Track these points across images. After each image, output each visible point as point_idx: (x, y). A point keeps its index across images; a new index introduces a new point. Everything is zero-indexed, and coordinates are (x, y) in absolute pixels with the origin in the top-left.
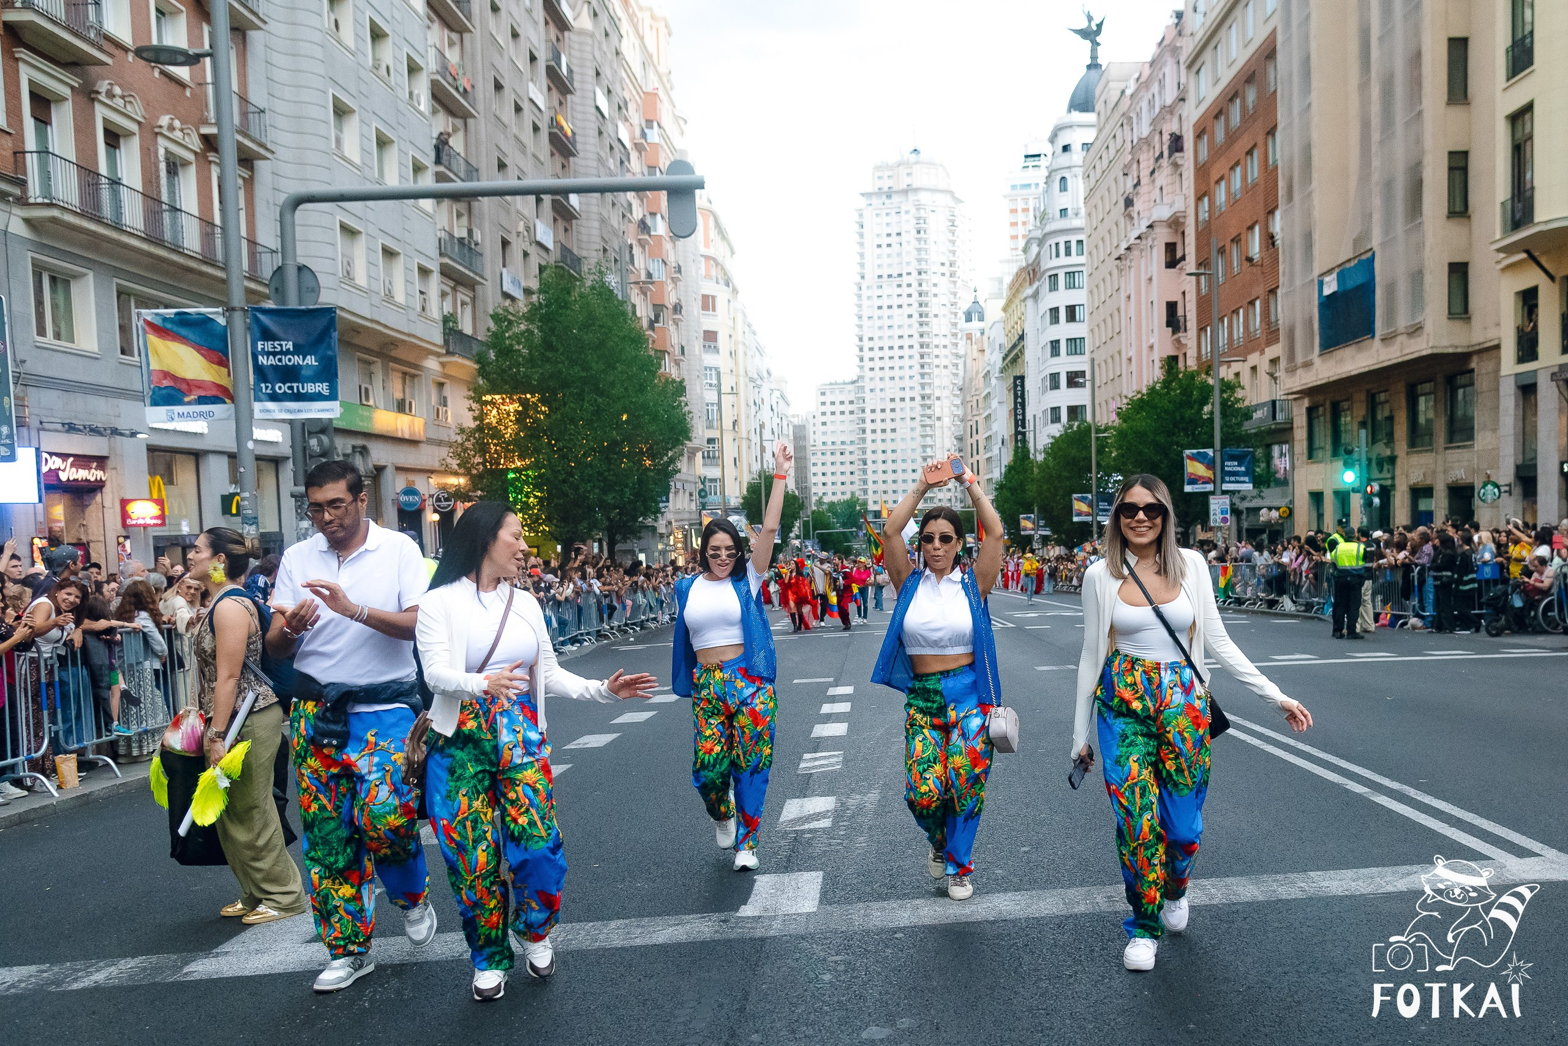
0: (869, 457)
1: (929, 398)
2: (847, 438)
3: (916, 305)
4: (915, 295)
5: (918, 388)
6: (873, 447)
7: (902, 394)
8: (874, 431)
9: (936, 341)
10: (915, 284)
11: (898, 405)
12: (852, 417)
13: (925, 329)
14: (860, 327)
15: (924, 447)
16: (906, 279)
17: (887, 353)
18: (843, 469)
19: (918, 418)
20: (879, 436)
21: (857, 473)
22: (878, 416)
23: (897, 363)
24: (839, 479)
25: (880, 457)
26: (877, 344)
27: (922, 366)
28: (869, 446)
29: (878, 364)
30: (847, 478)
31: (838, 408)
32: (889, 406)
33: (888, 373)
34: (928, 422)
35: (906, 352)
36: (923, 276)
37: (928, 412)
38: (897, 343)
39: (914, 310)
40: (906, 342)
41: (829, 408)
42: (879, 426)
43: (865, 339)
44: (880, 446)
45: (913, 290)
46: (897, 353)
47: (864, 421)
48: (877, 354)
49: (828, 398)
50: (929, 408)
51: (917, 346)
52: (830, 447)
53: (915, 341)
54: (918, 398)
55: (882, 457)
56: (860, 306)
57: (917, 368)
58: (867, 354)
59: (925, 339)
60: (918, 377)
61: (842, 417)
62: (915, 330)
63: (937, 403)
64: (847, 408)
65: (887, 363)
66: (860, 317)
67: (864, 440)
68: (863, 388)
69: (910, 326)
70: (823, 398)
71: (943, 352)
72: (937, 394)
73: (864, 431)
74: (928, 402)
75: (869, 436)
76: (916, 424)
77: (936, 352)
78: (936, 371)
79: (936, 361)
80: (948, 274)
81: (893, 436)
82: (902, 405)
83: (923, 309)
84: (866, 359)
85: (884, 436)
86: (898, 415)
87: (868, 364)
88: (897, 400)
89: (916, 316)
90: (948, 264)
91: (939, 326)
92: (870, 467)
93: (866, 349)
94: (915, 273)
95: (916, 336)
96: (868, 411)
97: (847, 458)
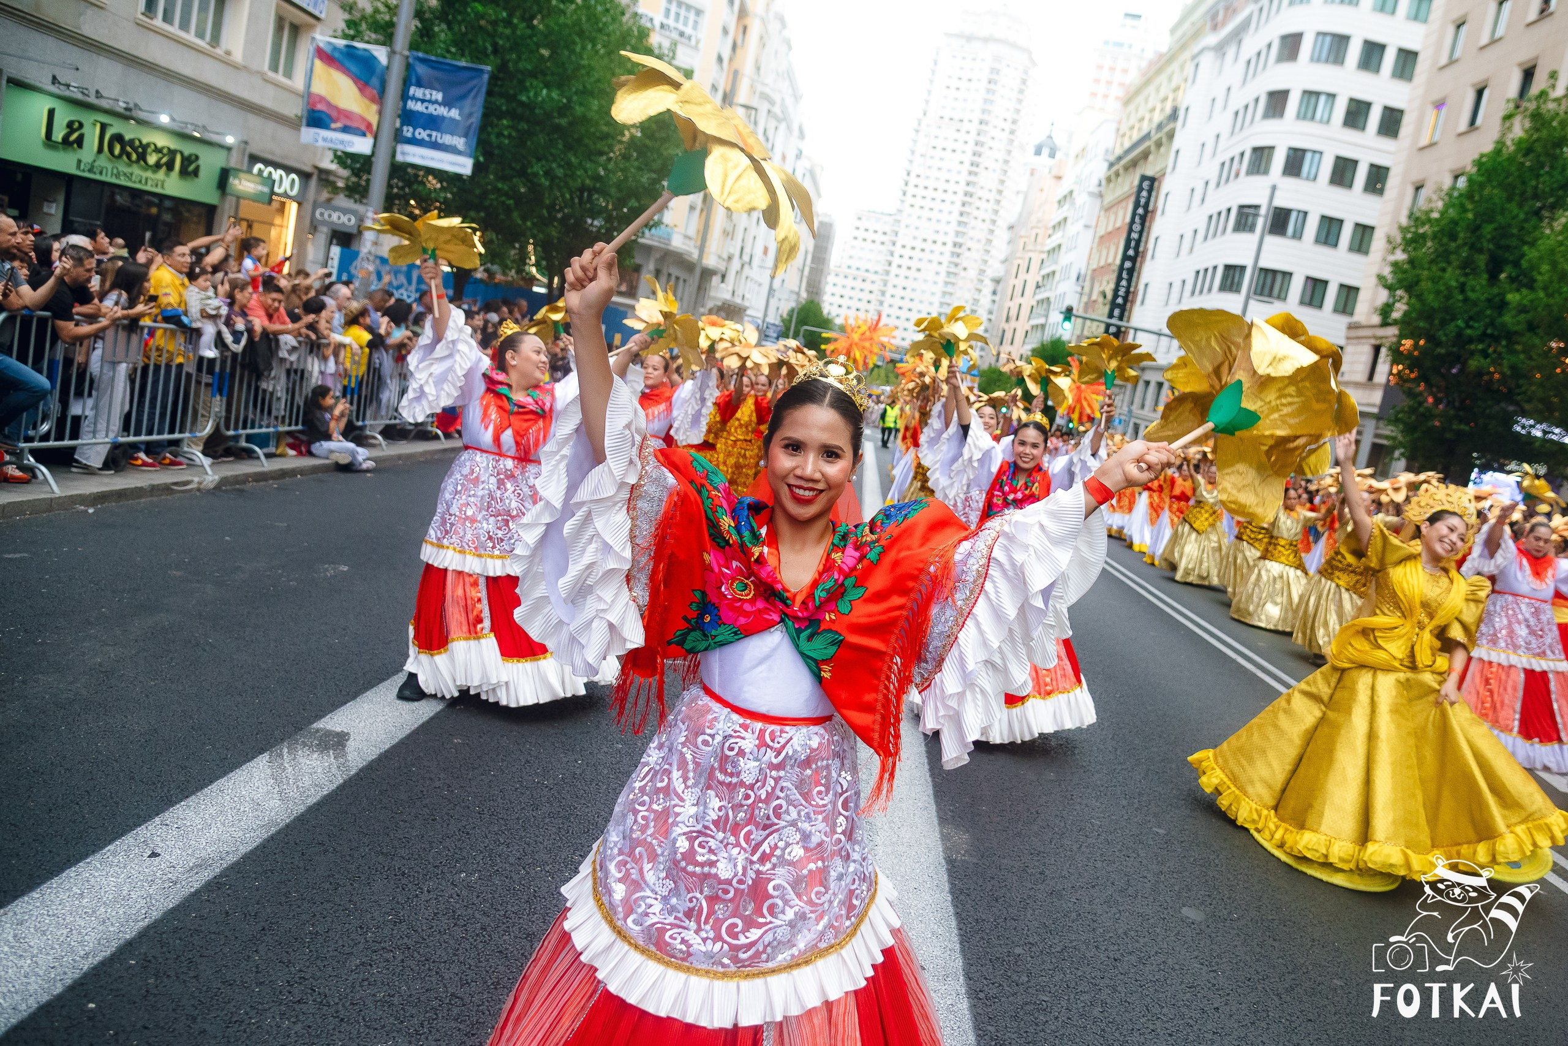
0: (890, 290)
1: (960, 246)
2: (872, 268)
3: (969, 153)
4: (971, 143)
5: (952, 234)
6: (895, 281)
7: (935, 237)
8: (900, 266)
9: (980, 193)
10: (974, 133)
11: (928, 246)
12: (883, 248)
13: (972, 178)
14: (911, 162)
15: (944, 293)
16: (966, 126)
17: (930, 193)
18: (862, 295)
19: (945, 264)
20: (903, 272)
21: (874, 302)
22: (907, 252)
23: (937, 205)
24: (855, 304)
25: (899, 292)
26: (922, 182)
27: (961, 214)
28: (892, 280)
29: (918, 202)
30: (863, 306)
31: (870, 236)
32: (919, 245)
33: (926, 213)
34: (953, 269)
35: (949, 197)
36: (983, 127)
37: (955, 260)
38: (942, 186)
39: (968, 158)
40: (951, 187)
41: (861, 234)
42: (905, 262)
43: (913, 175)
44: (901, 282)
45: (972, 138)
46: (939, 195)
47: (892, 254)
48: (920, 192)
49: (863, 224)
50: (958, 255)
51: (961, 194)
52: (853, 271)
53: (962, 188)
54: (950, 245)
55: (902, 293)
56: (915, 141)
57: (955, 216)
58: (911, 190)
59: (970, 189)
60: (954, 224)
61: (873, 246)
62: (964, 178)
63: (967, 254)
64: (879, 237)
65: (928, 203)
66: (913, 152)
67: (887, 273)
68: (898, 221)
69: (959, 173)
70: (859, 224)
71: (983, 204)
72: (969, 244)
73: (890, 264)
74: (957, 250)
75: (894, 269)
76: (943, 270)
77: (978, 203)
78: (973, 223)
79: (976, 213)
80: (1007, 131)
81: (917, 275)
82: (934, 247)
83: (976, 159)
84: (909, 194)
85: (908, 273)
86: (926, 256)
87: (909, 200)
88: (929, 241)
89: (967, 164)
90: (1010, 121)
91: (987, 180)
92: (888, 300)
93: (911, 184)
94: (976, 122)
95: (963, 183)
96: (899, 245)
97: (867, 286)
